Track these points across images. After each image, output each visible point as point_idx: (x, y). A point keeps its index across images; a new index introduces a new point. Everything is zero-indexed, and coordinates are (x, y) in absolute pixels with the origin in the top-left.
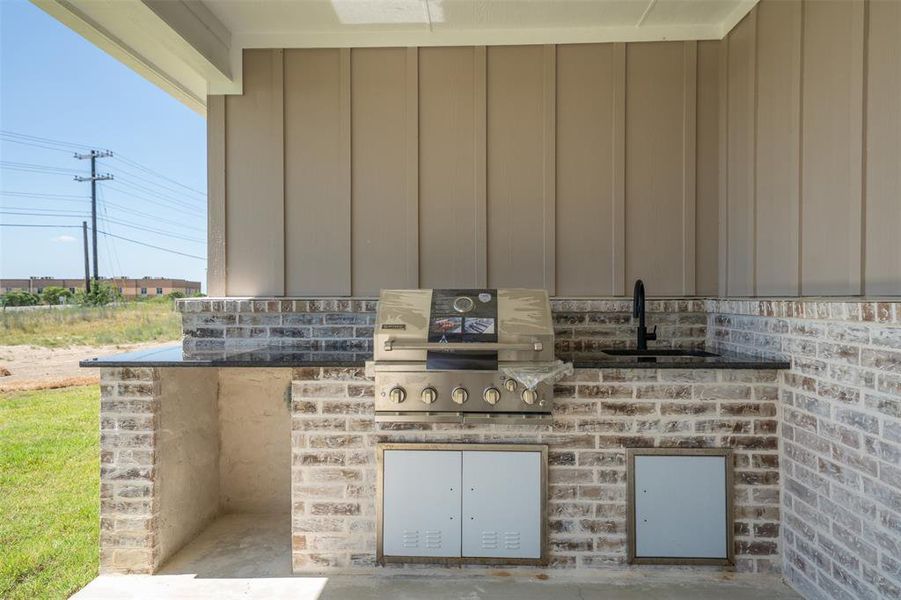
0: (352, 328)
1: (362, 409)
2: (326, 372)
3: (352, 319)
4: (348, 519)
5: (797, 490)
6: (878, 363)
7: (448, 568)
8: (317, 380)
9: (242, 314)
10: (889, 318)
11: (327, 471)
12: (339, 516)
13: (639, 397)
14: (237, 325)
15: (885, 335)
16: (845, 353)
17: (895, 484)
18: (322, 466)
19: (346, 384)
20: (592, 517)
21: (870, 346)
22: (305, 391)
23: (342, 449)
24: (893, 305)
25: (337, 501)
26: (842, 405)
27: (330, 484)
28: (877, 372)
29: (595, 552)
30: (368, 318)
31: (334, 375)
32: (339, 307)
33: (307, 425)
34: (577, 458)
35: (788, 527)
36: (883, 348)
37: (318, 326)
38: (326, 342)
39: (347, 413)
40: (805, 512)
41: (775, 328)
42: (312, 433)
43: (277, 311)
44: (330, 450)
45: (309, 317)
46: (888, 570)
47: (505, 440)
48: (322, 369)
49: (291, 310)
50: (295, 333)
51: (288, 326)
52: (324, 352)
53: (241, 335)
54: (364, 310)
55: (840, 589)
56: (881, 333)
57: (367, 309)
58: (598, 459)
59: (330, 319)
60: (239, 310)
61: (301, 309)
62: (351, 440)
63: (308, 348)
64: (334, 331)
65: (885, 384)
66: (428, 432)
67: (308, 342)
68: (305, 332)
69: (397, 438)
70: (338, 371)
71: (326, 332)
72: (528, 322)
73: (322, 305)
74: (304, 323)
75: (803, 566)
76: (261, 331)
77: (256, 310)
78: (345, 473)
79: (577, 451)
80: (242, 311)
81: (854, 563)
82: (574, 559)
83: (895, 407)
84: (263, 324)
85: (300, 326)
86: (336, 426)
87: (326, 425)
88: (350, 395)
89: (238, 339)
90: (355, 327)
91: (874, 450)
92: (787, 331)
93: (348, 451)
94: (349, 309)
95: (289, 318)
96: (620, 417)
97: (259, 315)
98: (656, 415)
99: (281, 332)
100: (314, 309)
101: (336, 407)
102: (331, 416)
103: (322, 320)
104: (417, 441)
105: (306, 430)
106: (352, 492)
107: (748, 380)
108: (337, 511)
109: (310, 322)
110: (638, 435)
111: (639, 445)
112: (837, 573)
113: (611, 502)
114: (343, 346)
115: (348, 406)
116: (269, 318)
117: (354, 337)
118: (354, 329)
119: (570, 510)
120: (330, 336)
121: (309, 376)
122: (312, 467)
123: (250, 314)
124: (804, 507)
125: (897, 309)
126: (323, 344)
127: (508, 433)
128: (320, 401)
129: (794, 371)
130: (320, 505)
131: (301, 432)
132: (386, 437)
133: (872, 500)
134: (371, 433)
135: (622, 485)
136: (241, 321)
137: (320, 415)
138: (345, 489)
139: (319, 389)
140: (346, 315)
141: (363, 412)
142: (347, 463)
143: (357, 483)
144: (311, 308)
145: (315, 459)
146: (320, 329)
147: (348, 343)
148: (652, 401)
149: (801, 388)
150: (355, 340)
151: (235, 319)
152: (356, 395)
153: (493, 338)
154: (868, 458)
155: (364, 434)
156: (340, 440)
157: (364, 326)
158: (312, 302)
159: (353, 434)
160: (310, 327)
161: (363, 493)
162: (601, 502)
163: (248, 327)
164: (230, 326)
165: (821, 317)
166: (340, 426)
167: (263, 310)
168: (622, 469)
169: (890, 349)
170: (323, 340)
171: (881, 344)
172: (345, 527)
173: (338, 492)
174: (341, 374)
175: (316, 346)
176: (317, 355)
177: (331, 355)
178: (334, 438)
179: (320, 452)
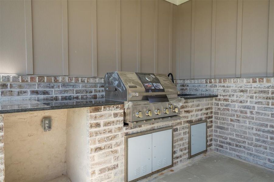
0: (74, 90)
1: (118, 123)
2: (104, 108)
3: (74, 86)
4: (114, 171)
5: (220, 128)
6: (255, 93)
7: (147, 178)
8: (101, 112)
9: (12, 83)
10: (263, 82)
11: (105, 153)
12: (110, 172)
13: (191, 108)
14: (9, 89)
15: (258, 86)
16: (242, 91)
17: (260, 121)
18: (103, 151)
19: (112, 112)
20: (182, 147)
21: (253, 89)
22: (96, 117)
23: (111, 142)
24: (265, 79)
25: (109, 165)
26: (240, 104)
27: (106, 159)
28: (255, 95)
29: (182, 158)
30: (81, 85)
31: (108, 109)
32: (69, 80)
33: (96, 133)
34: (178, 129)
35: (215, 138)
36: (258, 89)
37: (57, 89)
38: (61, 96)
39: (113, 125)
40: (224, 133)
41: (211, 86)
42: (99, 137)
43: (35, 81)
44: (106, 143)
45: (52, 85)
46: (257, 141)
47: (162, 127)
48: (103, 107)
49: (44, 81)
50: (45, 93)
51: (41, 89)
52: (60, 101)
53: (12, 95)
54: (80, 82)
55: (238, 149)
56: (257, 86)
57: (81, 81)
58: (183, 128)
59: (63, 86)
60: (11, 80)
61: (49, 81)
62: (115, 137)
63: (52, 100)
64: (65, 91)
65: (258, 98)
66: (141, 128)
67: (52, 97)
68: (50, 92)
69: (131, 133)
70: (109, 107)
71: (61, 92)
72: (168, 85)
73: (60, 79)
74: (50, 88)
75: (222, 147)
76: (25, 92)
77: (23, 81)
78: (112, 152)
79: (178, 127)
80: (13, 81)
81: (244, 142)
82: (178, 162)
83: (262, 103)
84: (26, 88)
85: (47, 89)
86: (109, 132)
87: (105, 132)
88: (114, 117)
89: (10, 97)
90: (75, 89)
91: (253, 114)
92: (217, 87)
93: (113, 142)
94: (73, 81)
95: (42, 86)
96: (187, 114)
97: (23, 84)
98: (194, 113)
99: (37, 93)
100: (56, 81)
101: (109, 123)
102: (106, 128)
103: (59, 86)
104: (137, 133)
105: (96, 136)
106: (115, 159)
107: (209, 101)
108: (109, 169)
109: (53, 87)
110: (190, 119)
111: (190, 122)
112: (237, 146)
113: (185, 141)
114: (70, 98)
115: (113, 122)
116: (30, 86)
117: (75, 94)
118: (75, 90)
119: (177, 146)
120: (63, 94)
121: (97, 110)
122: (99, 153)
123: (18, 83)
124: (223, 132)
125: (266, 79)
126: (60, 98)
127: (163, 124)
128: (102, 122)
129: (219, 97)
130: (102, 169)
131: (94, 137)
132: (127, 133)
133: (252, 126)
134: (122, 132)
135: (187, 135)
136: (11, 86)
137: (102, 128)
138: (112, 159)
139: (102, 116)
140: (72, 84)
141: (119, 124)
142: (113, 147)
143: (117, 155)
144: (54, 80)
145: (100, 149)
146: (58, 90)
147: (72, 97)
148: (193, 109)
149: (223, 101)
150: (75, 95)
151: (7, 86)
152: (116, 117)
153: (163, 90)
154: (251, 116)
155: (119, 133)
156: (110, 138)
157: (79, 89)
158: (55, 78)
159: (115, 134)
160: (53, 90)
161: (119, 159)
162: (183, 142)
163: (16, 90)
164: (4, 90)
165: (234, 83)
166: (110, 131)
167: (27, 81)
168: (187, 130)
169: (260, 89)
170: (60, 96)
171: (257, 88)
172: (112, 175)
173: (110, 161)
174: (110, 108)
175: (56, 99)
176: (57, 103)
177: (63, 103)
178: (108, 137)
179: (102, 145)
